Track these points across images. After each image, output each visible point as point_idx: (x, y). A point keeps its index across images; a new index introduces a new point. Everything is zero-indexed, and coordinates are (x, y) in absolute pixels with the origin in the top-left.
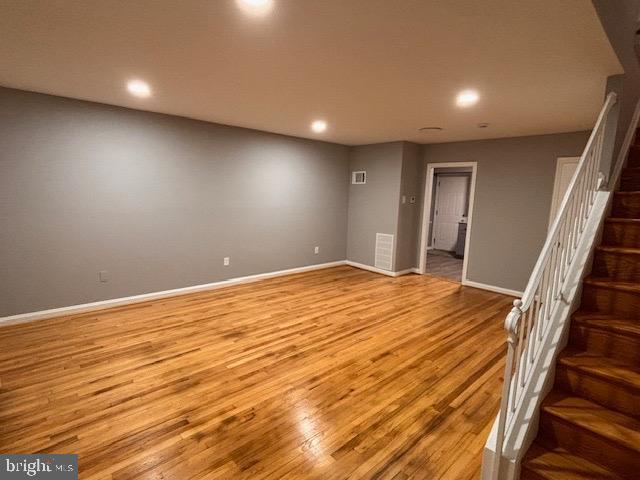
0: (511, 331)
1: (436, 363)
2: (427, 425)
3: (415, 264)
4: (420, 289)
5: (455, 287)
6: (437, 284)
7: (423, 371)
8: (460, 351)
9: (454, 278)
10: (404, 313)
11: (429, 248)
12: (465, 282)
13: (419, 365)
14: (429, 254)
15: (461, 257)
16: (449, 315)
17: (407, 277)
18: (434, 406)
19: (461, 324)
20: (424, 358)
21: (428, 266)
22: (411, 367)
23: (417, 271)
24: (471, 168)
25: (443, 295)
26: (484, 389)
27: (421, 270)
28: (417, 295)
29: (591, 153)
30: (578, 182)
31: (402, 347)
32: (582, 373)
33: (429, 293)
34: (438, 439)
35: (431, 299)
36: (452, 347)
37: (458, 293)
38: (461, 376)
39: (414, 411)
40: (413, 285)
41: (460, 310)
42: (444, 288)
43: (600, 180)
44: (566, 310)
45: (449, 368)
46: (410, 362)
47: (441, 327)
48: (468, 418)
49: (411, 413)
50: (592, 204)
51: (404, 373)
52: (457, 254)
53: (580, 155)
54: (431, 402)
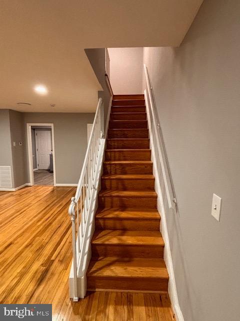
0: (72, 214)
1: (42, 237)
2: (39, 279)
3: (27, 181)
4: (32, 195)
5: (51, 188)
6: (41, 189)
7: (34, 246)
8: (55, 224)
9: (50, 185)
10: (22, 213)
11: (36, 169)
12: (56, 185)
13: (32, 243)
14: (35, 173)
15: (52, 172)
16: (48, 206)
17: (23, 190)
18: (42, 264)
19: (54, 209)
20: (35, 237)
21: (35, 180)
22: (27, 246)
23: (29, 184)
24: (51, 126)
25: (44, 195)
26: (68, 241)
27: (31, 183)
28: (30, 199)
29: (96, 123)
30: (93, 135)
31: (21, 235)
32: (104, 219)
33: (37, 195)
34: (45, 286)
35: (39, 199)
36: (51, 224)
37: (53, 191)
38: (56, 238)
39: (30, 274)
40: (27, 193)
41: (54, 200)
42: (45, 191)
43: (101, 134)
44: (96, 192)
45: (50, 236)
46: (26, 243)
47: (44, 214)
48: (61, 262)
49: (28, 278)
50: (100, 144)
51: (22, 252)
52: (50, 171)
53: (93, 123)
54: (41, 263)
